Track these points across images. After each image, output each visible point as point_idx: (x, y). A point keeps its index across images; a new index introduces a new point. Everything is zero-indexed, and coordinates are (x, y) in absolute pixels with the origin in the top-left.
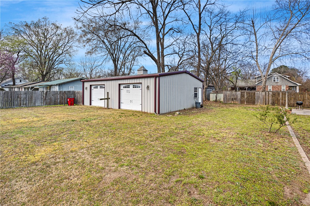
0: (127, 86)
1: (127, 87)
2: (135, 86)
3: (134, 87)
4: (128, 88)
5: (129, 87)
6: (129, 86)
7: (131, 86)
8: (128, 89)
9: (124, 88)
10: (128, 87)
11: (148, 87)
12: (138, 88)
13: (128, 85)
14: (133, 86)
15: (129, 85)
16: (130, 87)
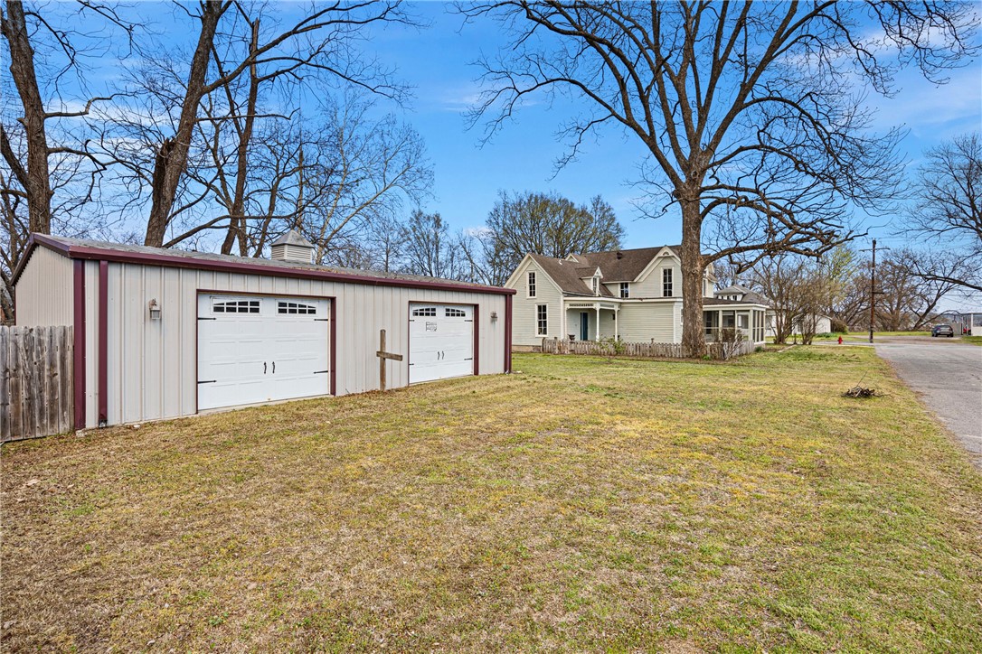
0: (428, 310)
1: (428, 314)
2: (450, 312)
3: (447, 315)
4: (430, 317)
5: (434, 315)
6: (434, 310)
7: (441, 311)
8: (430, 319)
9: (416, 314)
10: (430, 312)
11: (494, 317)
12: (461, 317)
13: (430, 307)
14: (445, 312)
15: (433, 307)
16: (437, 312)
